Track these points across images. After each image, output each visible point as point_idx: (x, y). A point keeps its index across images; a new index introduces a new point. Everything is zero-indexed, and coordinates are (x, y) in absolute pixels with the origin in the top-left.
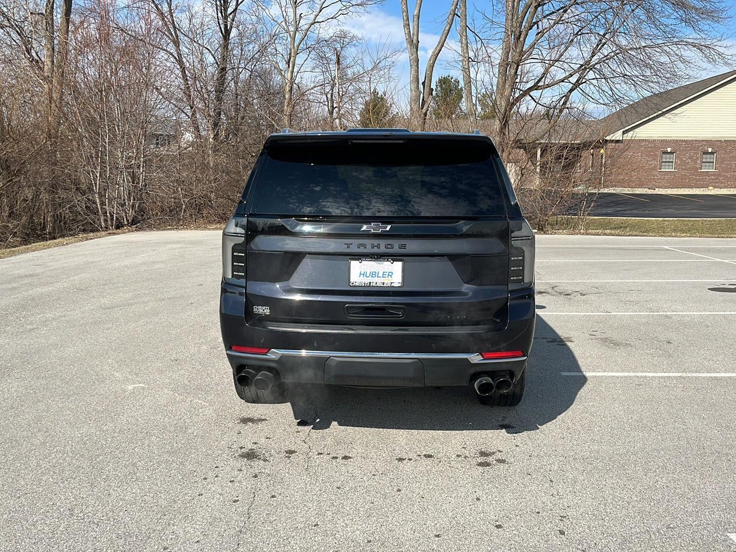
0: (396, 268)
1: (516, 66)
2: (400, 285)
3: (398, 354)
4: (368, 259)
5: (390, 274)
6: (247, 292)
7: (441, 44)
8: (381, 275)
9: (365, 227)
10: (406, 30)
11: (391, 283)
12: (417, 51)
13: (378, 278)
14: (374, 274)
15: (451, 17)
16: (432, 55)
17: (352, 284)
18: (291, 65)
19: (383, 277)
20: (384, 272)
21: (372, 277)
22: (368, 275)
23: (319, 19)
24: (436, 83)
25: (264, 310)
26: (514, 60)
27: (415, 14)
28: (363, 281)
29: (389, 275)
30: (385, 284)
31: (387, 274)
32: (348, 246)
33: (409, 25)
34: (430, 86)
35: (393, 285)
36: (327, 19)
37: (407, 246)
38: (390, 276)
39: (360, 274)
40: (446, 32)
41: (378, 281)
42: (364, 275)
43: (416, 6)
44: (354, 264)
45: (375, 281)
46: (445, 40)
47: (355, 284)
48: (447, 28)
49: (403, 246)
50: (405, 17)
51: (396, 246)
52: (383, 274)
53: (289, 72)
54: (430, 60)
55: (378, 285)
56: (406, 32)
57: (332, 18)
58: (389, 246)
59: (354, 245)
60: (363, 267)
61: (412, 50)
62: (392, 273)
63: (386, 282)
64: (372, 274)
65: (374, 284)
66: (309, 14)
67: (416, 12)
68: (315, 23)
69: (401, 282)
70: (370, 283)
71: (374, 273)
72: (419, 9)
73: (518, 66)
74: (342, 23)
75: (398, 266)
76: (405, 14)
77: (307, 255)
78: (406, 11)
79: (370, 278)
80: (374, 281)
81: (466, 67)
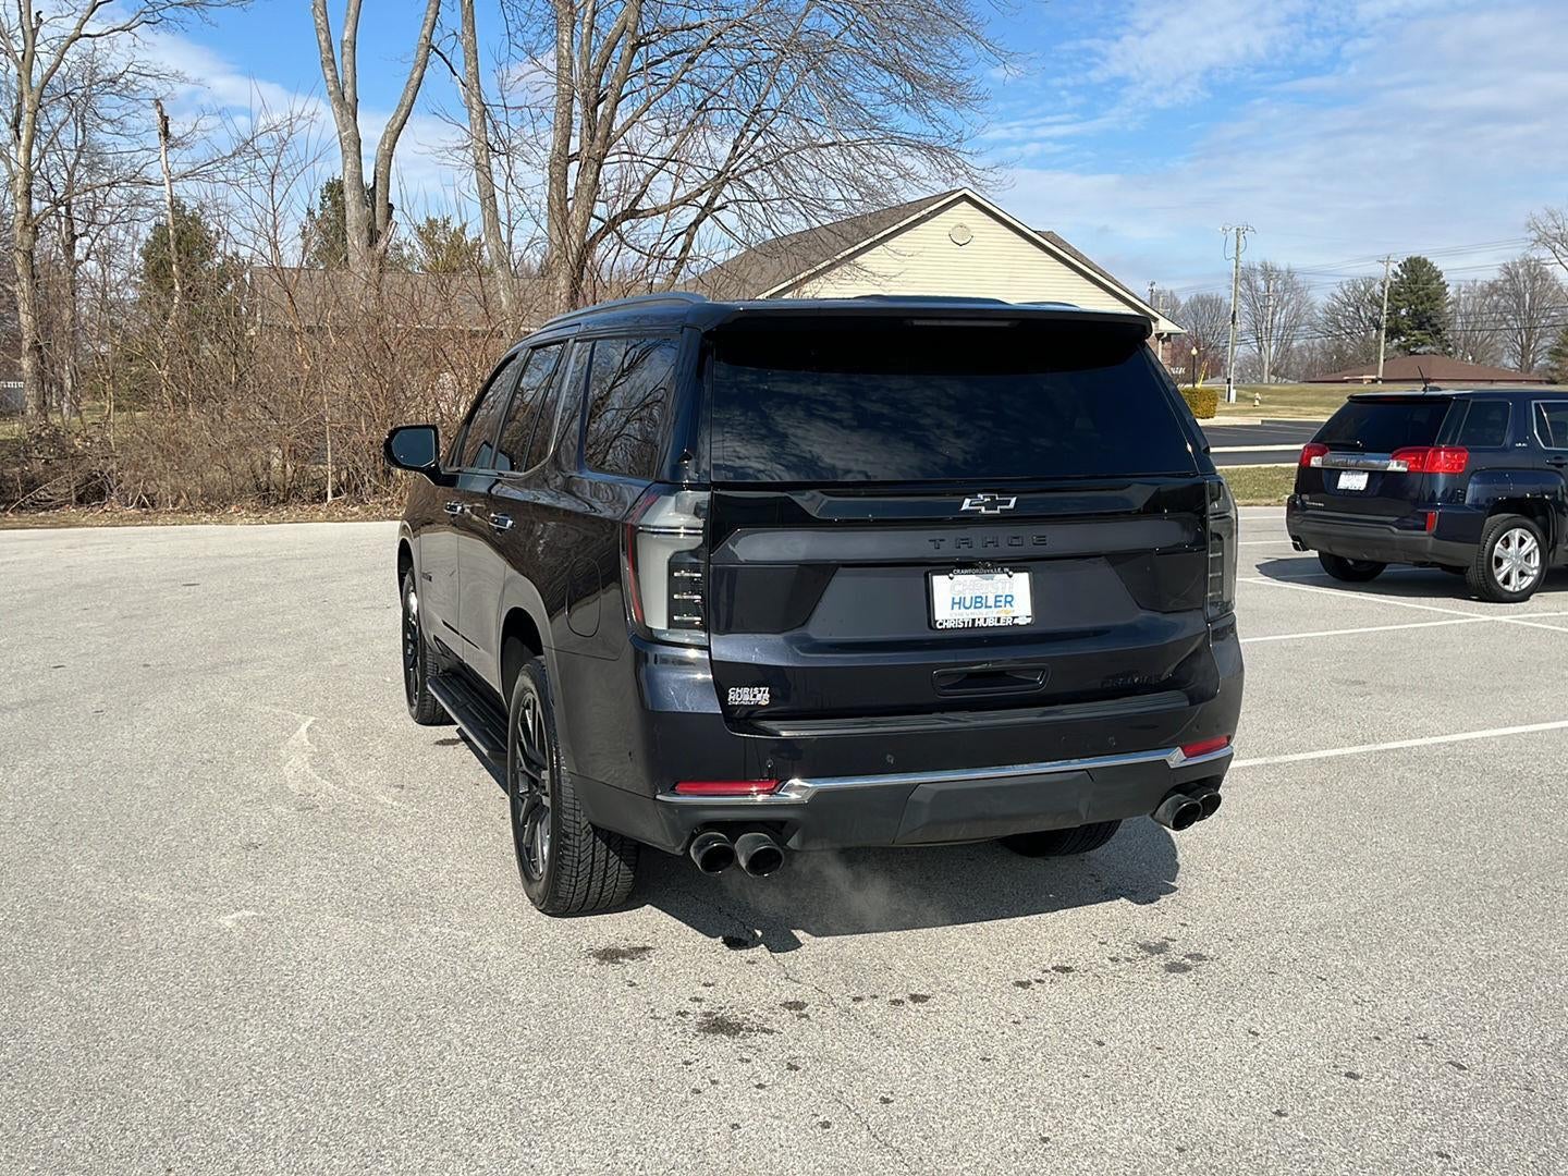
0: (1019, 586)
1: (596, 167)
2: (1029, 620)
3: (1048, 764)
4: (966, 571)
5: (1009, 600)
6: (713, 658)
7: (405, 108)
8: (991, 602)
9: (966, 504)
10: (328, 72)
11: (1014, 618)
12: (355, 119)
13: (987, 610)
14: (979, 602)
15: (422, 52)
16: (387, 132)
17: (941, 624)
18: (23, 135)
19: (996, 606)
20: (996, 597)
21: (975, 608)
22: (967, 605)
23: (89, 28)
24: (322, 190)
25: (755, 696)
26: (592, 154)
27: (346, 38)
28: (961, 618)
29: (1006, 602)
30: (1002, 621)
31: (1003, 599)
32: (937, 543)
33: (333, 61)
34: (388, 199)
35: (1016, 621)
36: (109, 29)
37: (1047, 538)
38: (1008, 605)
39: (954, 603)
40: (414, 83)
41: (988, 617)
42: (960, 603)
43: (346, 22)
44: (940, 583)
45: (982, 617)
46: (413, 102)
47: (945, 624)
48: (416, 75)
49: (1042, 541)
50: (323, 44)
51: (1027, 538)
52: (996, 601)
53: (22, 148)
54: (383, 143)
55: (989, 624)
56: (329, 77)
57: (122, 29)
58: (1015, 542)
59: (948, 542)
60: (958, 588)
61: (344, 118)
62: (1011, 596)
63: (1002, 616)
64: (976, 602)
65: (981, 623)
66: (65, 14)
67: (347, 35)
68: (81, 36)
69: (1030, 614)
70: (974, 620)
71: (979, 600)
72: (353, 28)
73: (600, 166)
74: (144, 43)
75: (1022, 581)
76: (323, 37)
77: (840, 569)
78: (325, 28)
79: (972, 609)
80: (980, 616)
81: (484, 162)
